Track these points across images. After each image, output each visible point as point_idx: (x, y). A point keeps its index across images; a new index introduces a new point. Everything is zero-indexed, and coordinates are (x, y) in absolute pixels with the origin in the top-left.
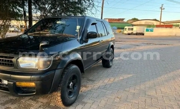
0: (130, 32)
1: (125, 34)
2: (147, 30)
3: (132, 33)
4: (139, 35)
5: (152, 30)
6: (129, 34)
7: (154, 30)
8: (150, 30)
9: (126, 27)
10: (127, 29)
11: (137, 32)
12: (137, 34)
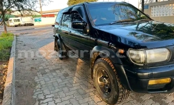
0: (17, 23)
1: (11, 26)
2: (36, 21)
3: (19, 24)
4: (28, 26)
5: (40, 20)
6: (16, 26)
7: (41, 20)
8: (38, 20)
9: (11, 19)
10: (13, 21)
11: (26, 23)
12: (25, 25)
